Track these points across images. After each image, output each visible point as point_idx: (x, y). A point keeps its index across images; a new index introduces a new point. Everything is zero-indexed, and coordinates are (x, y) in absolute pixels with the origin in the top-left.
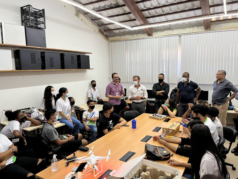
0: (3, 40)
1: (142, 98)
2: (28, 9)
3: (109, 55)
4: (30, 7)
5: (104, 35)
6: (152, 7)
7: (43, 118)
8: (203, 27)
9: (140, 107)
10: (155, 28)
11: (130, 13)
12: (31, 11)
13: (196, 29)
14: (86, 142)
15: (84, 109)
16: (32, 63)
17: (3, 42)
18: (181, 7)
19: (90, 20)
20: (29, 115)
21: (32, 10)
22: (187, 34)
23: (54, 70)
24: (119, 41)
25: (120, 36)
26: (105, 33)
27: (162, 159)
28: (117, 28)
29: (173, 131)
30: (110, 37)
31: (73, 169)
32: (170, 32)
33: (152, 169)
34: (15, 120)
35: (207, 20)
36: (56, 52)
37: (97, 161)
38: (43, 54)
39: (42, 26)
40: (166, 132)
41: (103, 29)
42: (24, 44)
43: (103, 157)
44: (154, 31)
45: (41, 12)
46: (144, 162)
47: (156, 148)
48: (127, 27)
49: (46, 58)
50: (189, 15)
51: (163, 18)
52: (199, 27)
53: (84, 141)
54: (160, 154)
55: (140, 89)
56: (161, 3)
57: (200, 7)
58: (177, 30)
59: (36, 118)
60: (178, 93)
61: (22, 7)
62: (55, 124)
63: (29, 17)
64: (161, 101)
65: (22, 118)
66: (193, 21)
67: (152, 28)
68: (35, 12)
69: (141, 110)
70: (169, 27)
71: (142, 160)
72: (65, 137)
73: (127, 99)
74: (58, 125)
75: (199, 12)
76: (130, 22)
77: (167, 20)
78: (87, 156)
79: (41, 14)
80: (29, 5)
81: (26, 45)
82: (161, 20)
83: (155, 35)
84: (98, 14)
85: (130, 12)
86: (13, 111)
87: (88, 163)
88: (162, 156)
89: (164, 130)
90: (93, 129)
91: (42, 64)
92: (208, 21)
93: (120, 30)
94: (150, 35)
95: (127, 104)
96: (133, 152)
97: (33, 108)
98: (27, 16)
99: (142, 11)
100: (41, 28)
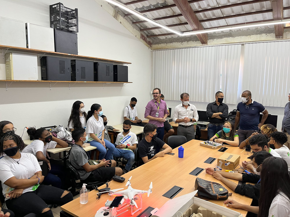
0: (28, 44)
1: (191, 121)
2: (59, 8)
3: (152, 66)
4: (61, 5)
5: (146, 41)
6: (210, 8)
7: (71, 139)
8: (273, 35)
9: (189, 132)
10: (211, 34)
11: (181, 15)
12: (61, 10)
13: (264, 37)
14: (120, 170)
15: (119, 130)
16: (61, 73)
17: (27, 47)
18: (247, 8)
19: (130, 23)
20: (54, 135)
21: (63, 10)
22: (253, 42)
23: (86, 82)
24: (164, 49)
25: (167, 43)
26: (148, 39)
27: (218, 199)
28: (163, 33)
29: (231, 164)
30: (153, 44)
31: (106, 203)
32: (230, 40)
33: (205, 210)
34: (38, 139)
35: (279, 25)
36: (88, 60)
37: (135, 195)
38: (73, 62)
39: (74, 29)
40: (223, 165)
41: (146, 34)
42: (53, 50)
43: (144, 191)
44: (209, 38)
45: (74, 12)
46: (195, 200)
47: (209, 184)
48: (177, 32)
49: (77, 67)
50: (256, 19)
51: (222, 22)
52: (268, 34)
53: (118, 169)
54: (214, 192)
55: (189, 109)
56: (220, 3)
57: (270, 9)
58: (240, 37)
59: (63, 138)
60: (237, 116)
61: (51, 5)
62: (85, 147)
63: (59, 18)
64: (216, 125)
65: (46, 137)
66: (260, 26)
67: (207, 34)
68: (67, 12)
69: (189, 136)
70: (229, 32)
71: (193, 198)
72: (95, 163)
73: (171, 120)
74: (88, 148)
75: (269, 15)
76: (180, 26)
77: (227, 25)
78: (123, 188)
79: (73, 14)
80: (60, 4)
81: (54, 51)
82: (219, 24)
83: (210, 42)
84: (142, 15)
85: (181, 13)
86: (36, 129)
87: (126, 197)
88: (217, 194)
89: (220, 161)
90: (129, 156)
91: (71, 74)
92: (281, 27)
93: (167, 36)
94: (204, 42)
95: (171, 126)
96: (180, 187)
97: (59, 126)
98: (57, 17)
99: (195, 13)
100: (73, 31)
